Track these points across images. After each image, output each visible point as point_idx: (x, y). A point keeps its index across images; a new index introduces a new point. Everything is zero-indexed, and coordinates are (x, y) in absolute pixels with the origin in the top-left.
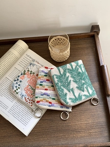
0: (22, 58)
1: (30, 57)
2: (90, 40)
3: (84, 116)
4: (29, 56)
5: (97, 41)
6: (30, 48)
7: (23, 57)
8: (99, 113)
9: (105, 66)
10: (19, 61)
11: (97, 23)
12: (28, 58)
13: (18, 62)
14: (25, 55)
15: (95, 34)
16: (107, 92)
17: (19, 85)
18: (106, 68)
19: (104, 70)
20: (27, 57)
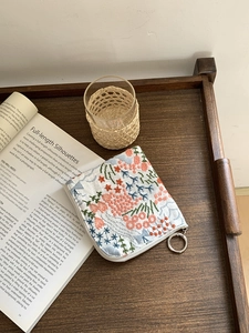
0: (21, 137)
1: (41, 136)
2: (191, 95)
3: (170, 286)
4: (37, 132)
5: (209, 99)
6: (41, 111)
7: (24, 134)
8: (207, 277)
9: (225, 160)
10: (14, 144)
11: (210, 53)
12: (37, 137)
13: (10, 148)
14: (28, 130)
15: (205, 80)
16: (229, 226)
17: (114, 237)
18: (226, 166)
19: (223, 171)
20: (34, 135)
